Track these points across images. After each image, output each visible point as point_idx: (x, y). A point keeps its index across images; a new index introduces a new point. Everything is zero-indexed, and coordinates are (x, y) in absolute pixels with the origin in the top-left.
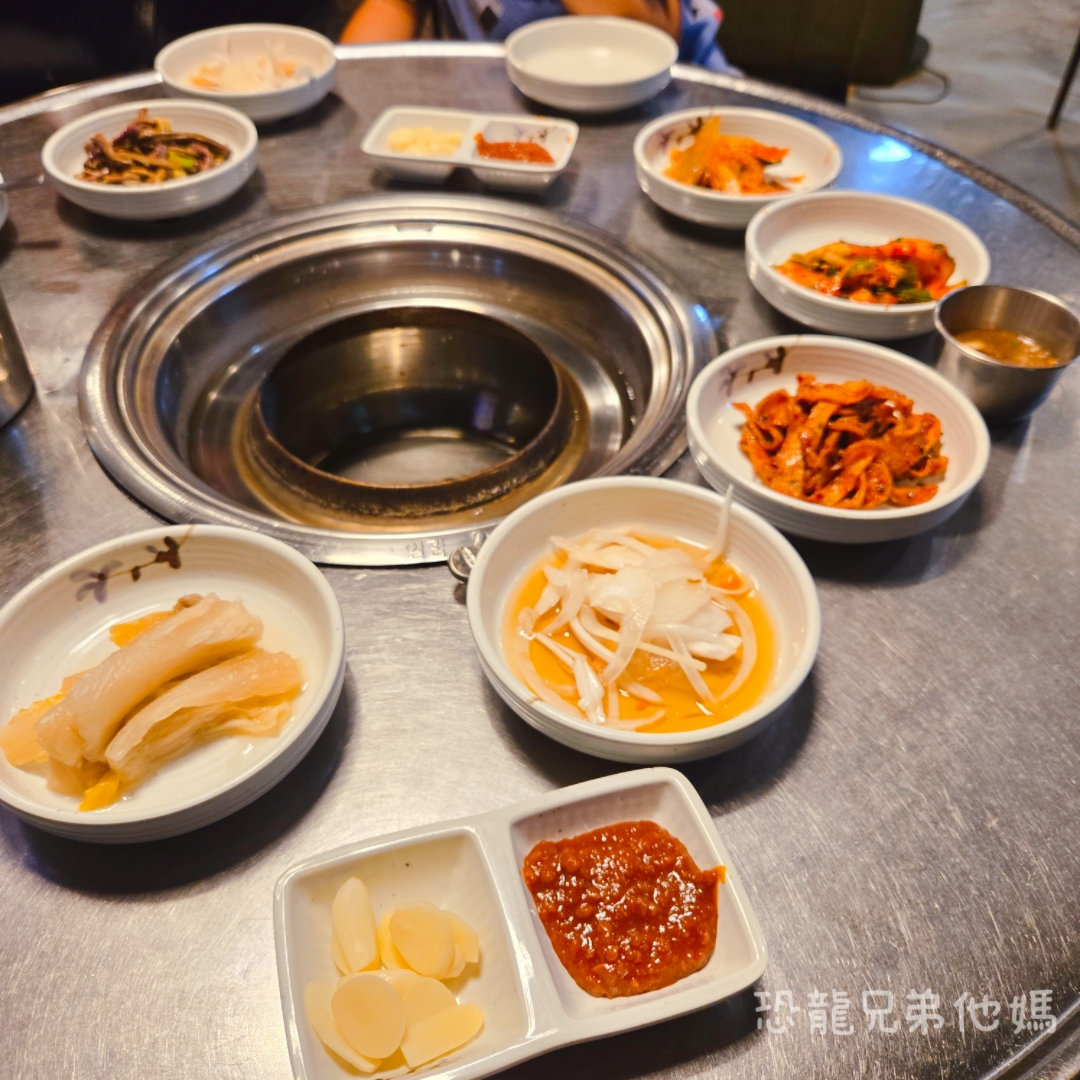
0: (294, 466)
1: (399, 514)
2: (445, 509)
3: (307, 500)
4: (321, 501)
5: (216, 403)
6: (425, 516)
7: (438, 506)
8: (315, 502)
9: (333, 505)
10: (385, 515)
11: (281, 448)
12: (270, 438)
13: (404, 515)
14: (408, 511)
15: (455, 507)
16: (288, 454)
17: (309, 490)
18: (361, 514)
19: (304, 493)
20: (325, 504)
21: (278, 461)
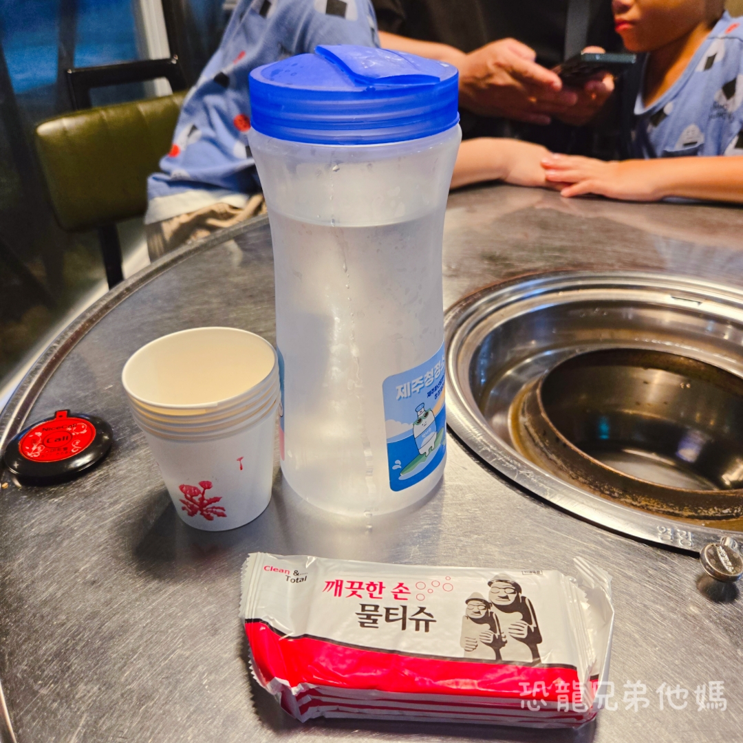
0: (558, 439)
1: (635, 503)
2: (677, 512)
3: (560, 469)
4: (571, 472)
5: (509, 378)
6: (657, 512)
7: (671, 507)
8: (567, 472)
9: (580, 479)
10: (622, 500)
11: (551, 424)
12: (544, 415)
13: (639, 505)
14: (643, 503)
15: (687, 513)
16: (555, 429)
17: (564, 461)
18: (602, 492)
19: (559, 462)
20: (574, 476)
21: (544, 432)
